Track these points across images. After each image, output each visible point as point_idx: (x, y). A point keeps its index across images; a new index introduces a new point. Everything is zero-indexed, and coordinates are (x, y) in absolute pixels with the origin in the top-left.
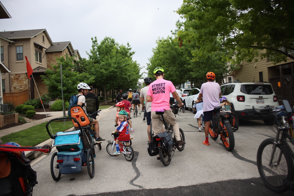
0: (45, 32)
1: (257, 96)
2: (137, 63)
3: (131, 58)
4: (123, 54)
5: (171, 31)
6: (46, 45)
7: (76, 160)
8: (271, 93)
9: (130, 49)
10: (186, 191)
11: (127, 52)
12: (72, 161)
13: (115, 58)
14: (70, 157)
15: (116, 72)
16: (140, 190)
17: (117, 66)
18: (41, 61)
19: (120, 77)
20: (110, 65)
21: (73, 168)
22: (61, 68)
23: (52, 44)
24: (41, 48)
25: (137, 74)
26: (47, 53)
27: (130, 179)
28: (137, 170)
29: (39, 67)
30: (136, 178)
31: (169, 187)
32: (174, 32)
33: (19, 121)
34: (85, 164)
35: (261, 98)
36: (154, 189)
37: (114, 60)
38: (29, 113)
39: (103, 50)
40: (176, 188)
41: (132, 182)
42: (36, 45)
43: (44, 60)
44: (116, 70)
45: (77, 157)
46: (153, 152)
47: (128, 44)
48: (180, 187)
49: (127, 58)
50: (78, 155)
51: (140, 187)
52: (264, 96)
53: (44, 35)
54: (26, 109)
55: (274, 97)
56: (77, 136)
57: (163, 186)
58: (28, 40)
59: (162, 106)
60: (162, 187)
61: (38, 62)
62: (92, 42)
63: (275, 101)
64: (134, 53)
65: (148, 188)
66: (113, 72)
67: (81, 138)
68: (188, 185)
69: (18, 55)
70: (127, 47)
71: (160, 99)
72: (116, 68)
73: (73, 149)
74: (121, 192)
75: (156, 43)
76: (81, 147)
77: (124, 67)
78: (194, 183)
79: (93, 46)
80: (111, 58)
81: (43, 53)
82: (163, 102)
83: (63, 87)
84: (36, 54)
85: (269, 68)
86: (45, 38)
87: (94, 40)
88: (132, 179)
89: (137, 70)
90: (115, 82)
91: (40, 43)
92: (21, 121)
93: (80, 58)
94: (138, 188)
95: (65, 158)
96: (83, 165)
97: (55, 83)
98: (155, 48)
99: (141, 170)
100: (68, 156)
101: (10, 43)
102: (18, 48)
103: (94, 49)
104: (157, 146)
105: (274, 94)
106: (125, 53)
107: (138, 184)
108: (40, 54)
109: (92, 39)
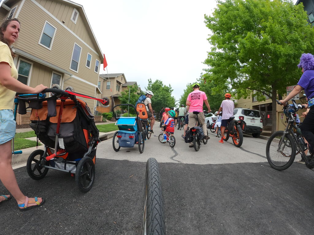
0: (123, 75)
1: (252, 118)
2: (174, 97)
3: (171, 94)
4: (166, 91)
5: (197, 79)
6: (123, 82)
7: (131, 138)
8: (259, 117)
9: (171, 88)
10: (215, 167)
11: (169, 90)
12: (127, 138)
13: (162, 92)
14: (126, 134)
15: (161, 101)
16: (178, 164)
17: (163, 97)
18: (119, 91)
19: (163, 104)
20: (158, 96)
21: (128, 143)
22: (130, 91)
23: (126, 82)
24: (120, 83)
25: (173, 104)
26: (123, 87)
27: (170, 156)
28: (175, 151)
29: (117, 94)
30: (175, 156)
31: (201, 164)
32: (198, 79)
33: (103, 121)
34: (137, 143)
35: (253, 119)
36: (190, 164)
37: (161, 93)
38: (109, 117)
39: (155, 87)
40: (207, 165)
41: (172, 158)
42: (118, 82)
43: (121, 90)
44: (161, 99)
45: (132, 135)
46: (188, 139)
47: (170, 85)
48: (210, 165)
49: (169, 93)
50: (133, 134)
51: (179, 162)
52: (255, 118)
53: (122, 76)
54: (107, 115)
55: (261, 119)
56: (134, 119)
57: (196, 162)
58: (114, 78)
59: (198, 108)
60: (196, 164)
61: (118, 91)
62: (148, 82)
63: (261, 122)
64: (173, 90)
65: (185, 163)
66: (160, 100)
67: (136, 122)
68: (216, 164)
69: (108, 86)
70: (169, 86)
71: (197, 104)
72: (162, 98)
73: (130, 129)
74: (164, 163)
75: (187, 86)
76: (136, 129)
77: (167, 98)
78: (221, 163)
79: (149, 85)
80: (159, 92)
81: (121, 87)
82: (199, 105)
83: (130, 103)
84: (117, 87)
85: (253, 106)
86: (123, 78)
87: (150, 80)
88: (172, 156)
89: (174, 102)
90: (160, 107)
91: (120, 81)
92: (104, 121)
93: (141, 91)
94: (177, 162)
95: (123, 135)
96: (135, 143)
97: (125, 100)
98: (185, 89)
99: (178, 152)
100: (125, 133)
101: (104, 80)
102: (108, 82)
103: (149, 86)
104: (192, 135)
105: (260, 118)
106: (168, 90)
107: (177, 160)
108: (119, 87)
109: (149, 80)
